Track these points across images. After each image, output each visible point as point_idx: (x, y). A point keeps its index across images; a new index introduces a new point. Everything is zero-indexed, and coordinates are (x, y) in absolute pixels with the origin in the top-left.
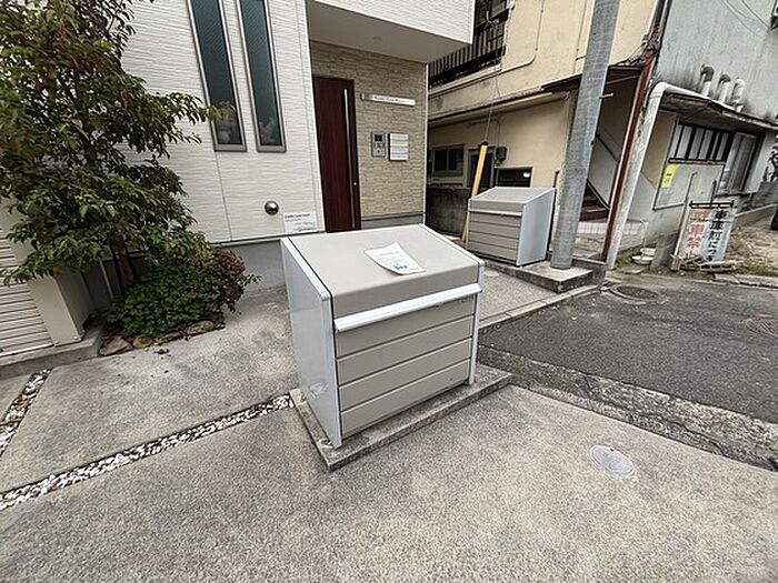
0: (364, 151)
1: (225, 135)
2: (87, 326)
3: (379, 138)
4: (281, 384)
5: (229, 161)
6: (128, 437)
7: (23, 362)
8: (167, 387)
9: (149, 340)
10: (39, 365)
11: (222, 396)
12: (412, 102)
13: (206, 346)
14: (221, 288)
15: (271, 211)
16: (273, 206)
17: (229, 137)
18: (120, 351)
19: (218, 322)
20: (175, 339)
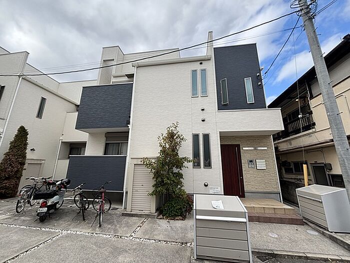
0: (245, 166)
1: (196, 164)
2: (157, 210)
3: (251, 161)
4: (191, 240)
5: (197, 170)
6: (156, 237)
7: (145, 215)
8: (166, 230)
9: (167, 218)
10: (148, 216)
11: (176, 237)
12: (266, 148)
13: (178, 224)
14: (186, 207)
15: (206, 186)
16: (206, 184)
17: (197, 165)
18: (161, 219)
19: (184, 218)
20: (172, 219)
